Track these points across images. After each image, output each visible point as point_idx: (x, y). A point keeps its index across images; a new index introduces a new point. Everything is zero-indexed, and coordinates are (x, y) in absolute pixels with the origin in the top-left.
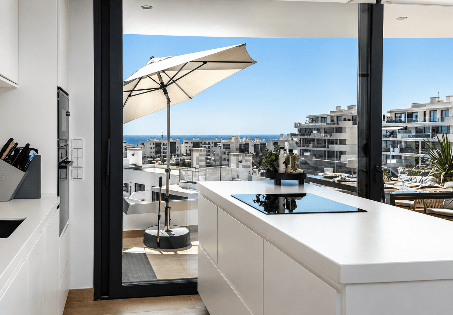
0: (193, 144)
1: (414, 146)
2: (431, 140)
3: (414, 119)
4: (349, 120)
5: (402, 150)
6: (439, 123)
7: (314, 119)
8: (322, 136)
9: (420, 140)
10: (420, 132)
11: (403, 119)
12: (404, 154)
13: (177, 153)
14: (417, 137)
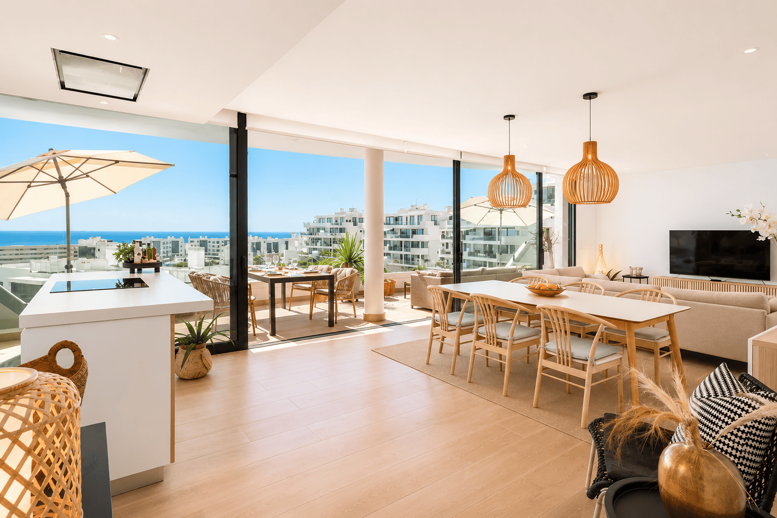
0: (199, 243)
1: (398, 244)
2: (410, 240)
3: (400, 222)
4: (350, 221)
5: (390, 248)
6: (415, 227)
7: (320, 220)
8: (329, 236)
9: (403, 240)
10: (403, 234)
11: (392, 222)
12: (392, 252)
13: (180, 253)
14: (401, 237)
